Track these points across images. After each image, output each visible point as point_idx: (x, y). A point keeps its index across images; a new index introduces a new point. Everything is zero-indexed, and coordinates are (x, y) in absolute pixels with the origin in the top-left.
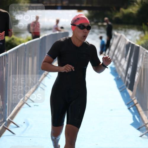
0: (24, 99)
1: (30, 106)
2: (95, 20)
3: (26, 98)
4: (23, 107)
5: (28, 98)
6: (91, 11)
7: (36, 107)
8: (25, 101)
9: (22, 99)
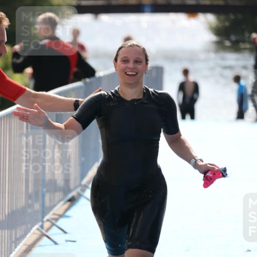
0: (42, 227)
1: (56, 243)
2: (233, 38)
3: (47, 225)
4: (40, 246)
5: (53, 224)
6: (222, 17)
7: (69, 243)
8: (44, 231)
9: (37, 226)
